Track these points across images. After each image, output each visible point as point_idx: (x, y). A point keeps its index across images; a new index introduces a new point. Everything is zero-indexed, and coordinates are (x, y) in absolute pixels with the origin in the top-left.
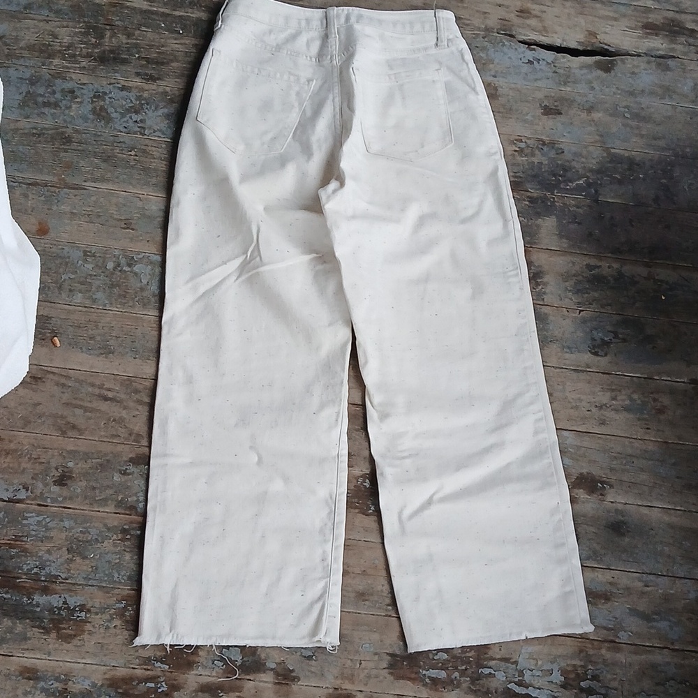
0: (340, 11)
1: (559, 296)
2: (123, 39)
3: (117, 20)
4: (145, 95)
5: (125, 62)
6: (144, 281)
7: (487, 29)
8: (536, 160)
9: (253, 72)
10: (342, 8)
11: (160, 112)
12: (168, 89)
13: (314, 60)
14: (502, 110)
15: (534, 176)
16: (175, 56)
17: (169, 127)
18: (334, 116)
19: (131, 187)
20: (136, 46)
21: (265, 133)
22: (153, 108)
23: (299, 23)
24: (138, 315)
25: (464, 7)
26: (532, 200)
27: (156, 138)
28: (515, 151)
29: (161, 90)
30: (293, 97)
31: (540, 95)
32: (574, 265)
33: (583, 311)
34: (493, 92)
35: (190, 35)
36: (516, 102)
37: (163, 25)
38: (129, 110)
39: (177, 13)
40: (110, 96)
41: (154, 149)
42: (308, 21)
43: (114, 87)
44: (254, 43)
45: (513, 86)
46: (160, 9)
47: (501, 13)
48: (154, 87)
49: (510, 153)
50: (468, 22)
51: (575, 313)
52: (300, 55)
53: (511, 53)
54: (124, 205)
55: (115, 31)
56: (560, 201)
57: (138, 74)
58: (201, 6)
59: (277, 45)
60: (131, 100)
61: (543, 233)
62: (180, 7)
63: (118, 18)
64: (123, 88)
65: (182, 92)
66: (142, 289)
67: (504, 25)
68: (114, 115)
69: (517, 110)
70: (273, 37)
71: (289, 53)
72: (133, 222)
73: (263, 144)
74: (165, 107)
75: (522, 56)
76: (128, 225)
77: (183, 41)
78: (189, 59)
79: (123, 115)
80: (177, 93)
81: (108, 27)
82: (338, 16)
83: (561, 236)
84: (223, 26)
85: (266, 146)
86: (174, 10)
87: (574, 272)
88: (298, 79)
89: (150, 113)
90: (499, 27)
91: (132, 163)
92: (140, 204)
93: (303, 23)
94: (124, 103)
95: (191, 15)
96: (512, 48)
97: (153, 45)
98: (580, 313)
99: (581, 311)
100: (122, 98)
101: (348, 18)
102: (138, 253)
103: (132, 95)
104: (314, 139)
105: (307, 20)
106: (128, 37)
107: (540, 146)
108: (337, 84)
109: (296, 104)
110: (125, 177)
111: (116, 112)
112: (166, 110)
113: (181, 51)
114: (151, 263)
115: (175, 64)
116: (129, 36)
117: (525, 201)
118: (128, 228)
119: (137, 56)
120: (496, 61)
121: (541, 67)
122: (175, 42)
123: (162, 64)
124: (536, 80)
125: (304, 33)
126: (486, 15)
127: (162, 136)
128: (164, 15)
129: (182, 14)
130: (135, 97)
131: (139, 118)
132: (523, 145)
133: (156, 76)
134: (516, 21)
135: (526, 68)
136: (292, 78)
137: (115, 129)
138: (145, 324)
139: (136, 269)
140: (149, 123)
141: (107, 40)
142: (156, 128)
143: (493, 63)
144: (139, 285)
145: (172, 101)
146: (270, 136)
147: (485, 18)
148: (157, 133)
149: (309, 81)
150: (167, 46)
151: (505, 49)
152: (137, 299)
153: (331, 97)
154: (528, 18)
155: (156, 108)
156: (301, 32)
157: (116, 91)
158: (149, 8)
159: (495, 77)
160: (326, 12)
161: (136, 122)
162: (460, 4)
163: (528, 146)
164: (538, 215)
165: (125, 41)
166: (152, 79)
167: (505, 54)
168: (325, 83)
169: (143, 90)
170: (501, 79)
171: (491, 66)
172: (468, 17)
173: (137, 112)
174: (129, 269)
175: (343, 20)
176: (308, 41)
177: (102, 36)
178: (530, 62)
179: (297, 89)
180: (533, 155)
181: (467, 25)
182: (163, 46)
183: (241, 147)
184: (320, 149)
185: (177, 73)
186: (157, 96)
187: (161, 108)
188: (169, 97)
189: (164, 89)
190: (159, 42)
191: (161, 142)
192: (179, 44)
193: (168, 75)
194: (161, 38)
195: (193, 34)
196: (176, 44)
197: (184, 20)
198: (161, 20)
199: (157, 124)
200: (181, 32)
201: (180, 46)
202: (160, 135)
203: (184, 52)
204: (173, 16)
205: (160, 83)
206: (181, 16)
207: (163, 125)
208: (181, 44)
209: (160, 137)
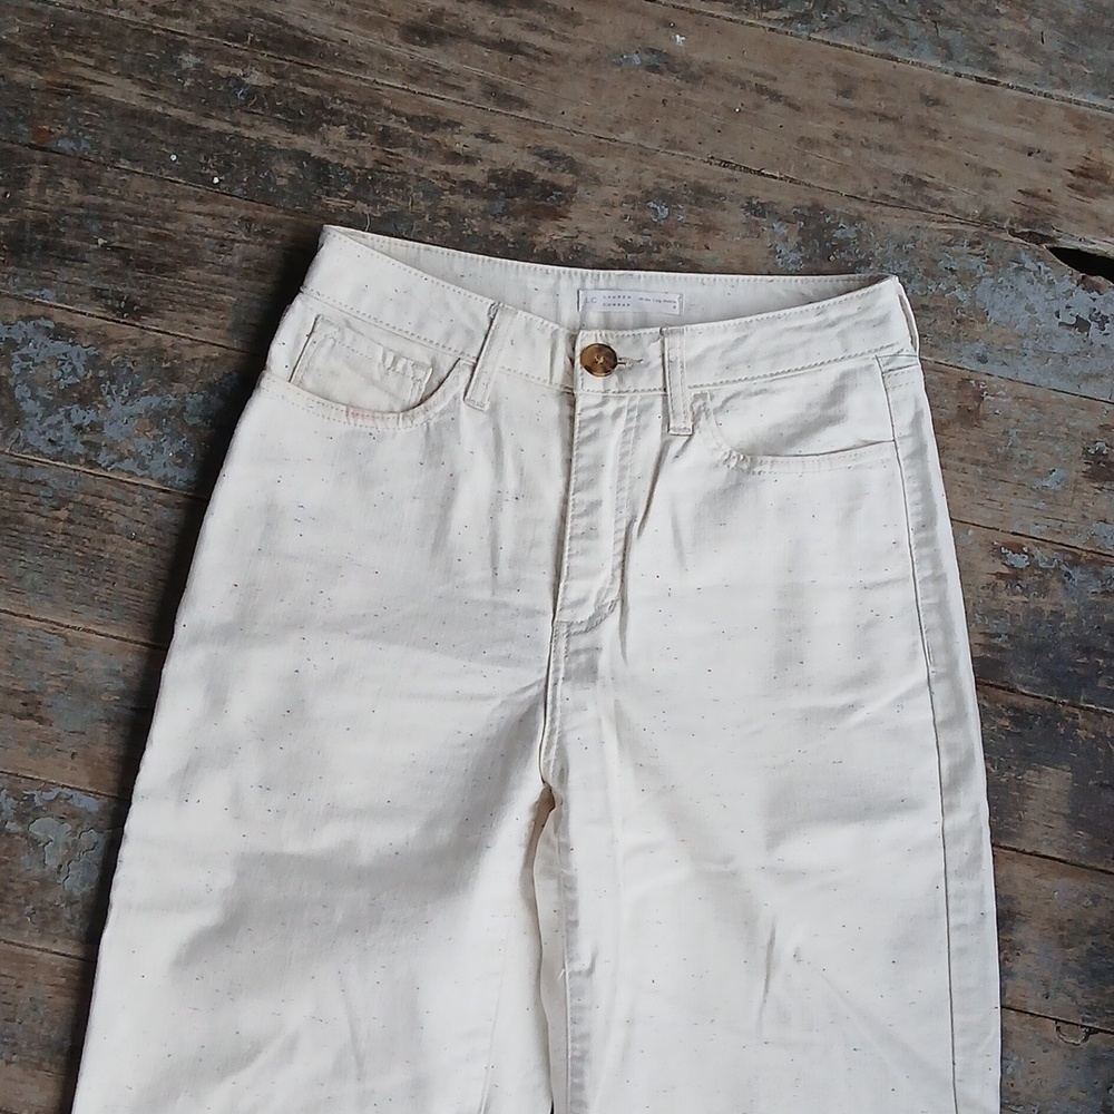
1: (1045, 984)
2: (71, 190)
3: (62, 137)
4: (111, 354)
5: (69, 256)
6: (52, 863)
7: (987, 221)
8: (1047, 605)
11: (142, 404)
12: (167, 341)
14: (984, 457)
15: (1038, 650)
16: (194, 249)
19: (48, 605)
20: (102, 213)
22: (125, 393)
24: (27, 951)
25: (938, 153)
26: (1020, 717)
27: (124, 477)
28: (1001, 576)
29: (147, 343)
31: (1087, 422)
32: (1095, 904)
33: (1097, 1031)
34: (972, 404)
35: (238, 191)
36: (1024, 437)
37: (174, 158)
38: (64, 395)
39: (213, 125)
40: (24, 351)
41: (113, 504)
43: (37, 327)
45: (1025, 390)
46: (172, 112)
47: (1032, 174)
48: (133, 333)
49: (985, 579)
50: (940, 195)
51: (1076, 1037)
53: (1037, 296)
54: (28, 655)
55: (55, 167)
56: (1090, 726)
57: (98, 294)
58: (274, 109)
60: (74, 369)
61: (1034, 808)
62: (222, 108)
63: (65, 131)
64: (58, 333)
66: (45, 884)
67: (1031, 210)
68: (29, 406)
69: (1023, 460)
72: (46, 700)
74: (154, 391)
75: (1059, 305)
76: (32, 708)
77: (219, 208)
79: (50, 408)
81: (38, 155)
83: (1075, 821)
86: (208, 116)
87: (1092, 922)
89: (116, 406)
90: (1019, 215)
91: (59, 541)
92: (63, 653)
94: (57, 374)
95: (247, 133)
96: (1040, 280)
97: (143, 215)
98: (1088, 1034)
99: (1093, 1031)
100: (54, 359)
102: (47, 787)
103: (78, 354)
106: (85, 186)
107: (1064, 568)
110: (37, 577)
111: (34, 397)
112: (154, 401)
113: (211, 236)
114: (73, 816)
115: (190, 272)
116: (87, 183)
117: (1001, 716)
118: (30, 716)
119: (101, 241)
120: (995, 315)
121: (1106, 341)
122: (198, 208)
123: (161, 269)
124: (1087, 378)
126: (992, 179)
127: (139, 473)
128: (182, 128)
129: (226, 127)
130: (83, 358)
131: (90, 416)
132: (1021, 561)
133: (143, 302)
134: (1065, 199)
135: (1066, 342)
137: (27, 445)
138: (41, 978)
139: (36, 829)
140: (110, 432)
141: (32, 192)
142: (126, 446)
143: (983, 322)
144: (37, 871)
147: (987, 187)
148: (128, 464)
150: (177, 219)
151: (1022, 283)
152: (29, 909)
154: (1098, 193)
155: (132, 394)
157: (40, 338)
158: (144, 105)
159: (983, 360)
161: (79, 428)
162: (927, 143)
163: (1033, 565)
164: (1028, 758)
165: (75, 197)
166: (130, 310)
167: (1020, 296)
169: (105, 341)
170: (996, 369)
171: (979, 328)
172: (940, 179)
173: (84, 402)
174: (20, 829)
177: (20, 182)
178: (1082, 325)
180: (1044, 590)
181: (938, 204)
182: (167, 219)
185: (195, 296)
186: (138, 359)
187: (146, 394)
188: (168, 365)
189: (158, 341)
190: (158, 207)
191: (133, 488)
192: (205, 215)
193: (171, 302)
194: (166, 196)
195: (244, 189)
196: (199, 214)
197: (228, 145)
198: (170, 140)
199: (129, 438)
200: (216, 180)
201: (208, 221)
202: (134, 468)
203: (215, 238)
204: (202, 132)
205: (150, 322)
206: (220, 135)
207: (143, 440)
208: (213, 216)
209: (131, 474)
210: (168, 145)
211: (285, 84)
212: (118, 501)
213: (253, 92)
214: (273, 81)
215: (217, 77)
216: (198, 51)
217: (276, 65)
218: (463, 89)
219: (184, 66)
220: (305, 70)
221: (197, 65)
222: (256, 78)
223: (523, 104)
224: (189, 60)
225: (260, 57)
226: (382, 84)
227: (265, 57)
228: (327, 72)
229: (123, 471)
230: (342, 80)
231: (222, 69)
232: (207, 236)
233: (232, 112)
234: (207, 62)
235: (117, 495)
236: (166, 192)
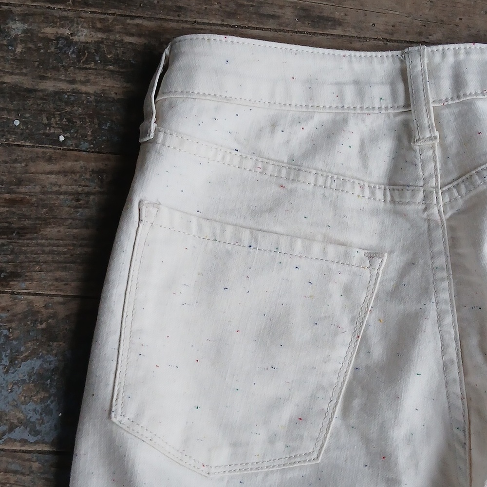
0: (437, 58)
9: (238, 242)
10: (440, 47)
11: (24, 369)
12: (39, 302)
13: (379, 195)
16: (51, 209)
17: (47, 411)
18: (445, 368)
21: (277, 404)
23: (340, 96)
27: (17, 447)
29: (20, 308)
30: (337, 300)
35: (85, 145)
37: (17, 123)
39: (49, 86)
42: (360, 86)
44: (236, 161)
46: (8, 79)
48: (5, 300)
52: (348, 187)
58: (105, 61)
59: (292, 159)
62: (56, 69)
65: (74, 305)
70: (279, 137)
71: (321, 181)
73: (272, 439)
74: (34, 354)
77: (69, 164)
78: (87, 212)
80: (62, 312)
82: (434, 72)
84: (161, 136)
85: (280, 445)
86: (43, 78)
88: (346, 254)
93: (350, 93)
95: (84, 89)
101: (458, 82)
104: (398, 434)
105: (356, 83)
108: (445, 274)
109: (345, 322)
112: (35, 364)
113: (65, 193)
115: (51, 231)
122: (49, 167)
123: (22, 232)
125: (352, 122)
127: (32, 439)
128: (19, 93)
129: (64, 86)
133: (9, 268)
136: (332, 250)
142: (15, 415)
145: (50, 335)
146: (287, 412)
148: (18, 433)
149: (372, 255)
150: (31, 181)
153: (433, 314)
155: (12, 361)
156: (345, 121)
160: (402, 61)
168: (411, 264)
175: (446, 85)
176: (362, 145)
179: (344, 278)
182: (20, 182)
183: (223, 456)
184: (417, 465)
185: (59, 254)
186: (14, 325)
187: (26, 359)
188: (44, 325)
189: (30, 303)
190: (10, 172)
191: (27, 456)
192: (58, 173)
193: (38, 263)
194: (16, 161)
195: (90, 142)
196: (51, 173)
197: (67, 103)
198: (11, 106)
199: (16, 406)
200: (62, 138)
201: (61, 179)
202: (26, 435)
203: (71, 194)
204: (41, 94)
205: (19, 286)
206: (58, 94)
207: (31, 406)
208: (64, 173)
209: (24, 442)
210: (9, 111)
211: (112, 37)
212: (15, 472)
213: (82, 50)
214: (100, 35)
215: (47, 40)
216: (24, 18)
217: (100, 20)
218: (278, 17)
219: (13, 33)
220: (129, 21)
221: (25, 31)
222: (84, 35)
223: (337, 23)
224: (17, 28)
225: (84, 15)
226: (204, 24)
227: (88, 15)
228: (149, 19)
229: (15, 440)
230: (165, 24)
231: (49, 31)
232: (61, 194)
233: (66, 70)
234: (34, 27)
235: (13, 467)
236: (14, 157)
